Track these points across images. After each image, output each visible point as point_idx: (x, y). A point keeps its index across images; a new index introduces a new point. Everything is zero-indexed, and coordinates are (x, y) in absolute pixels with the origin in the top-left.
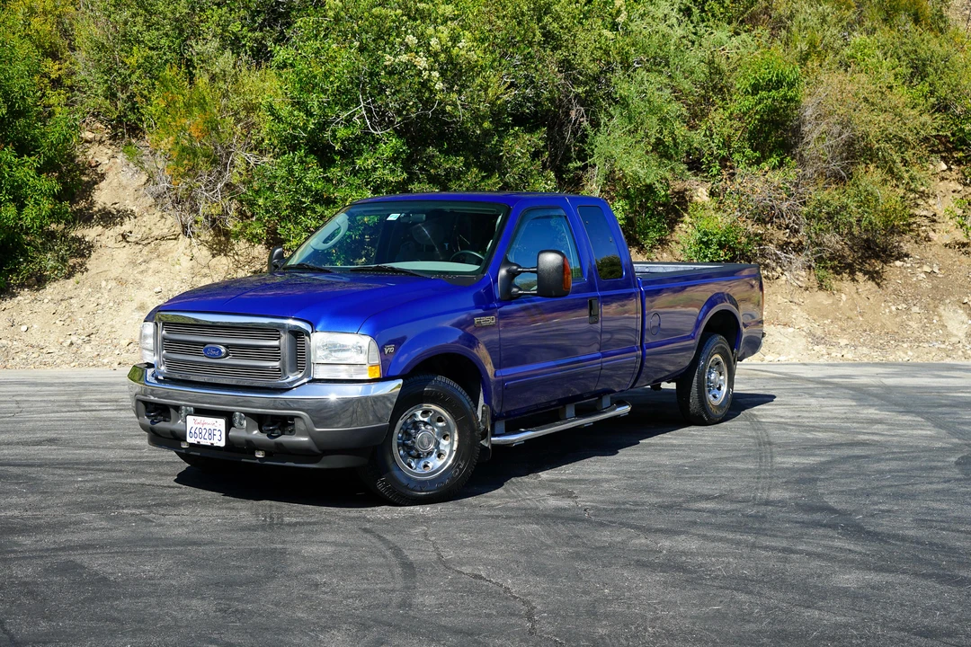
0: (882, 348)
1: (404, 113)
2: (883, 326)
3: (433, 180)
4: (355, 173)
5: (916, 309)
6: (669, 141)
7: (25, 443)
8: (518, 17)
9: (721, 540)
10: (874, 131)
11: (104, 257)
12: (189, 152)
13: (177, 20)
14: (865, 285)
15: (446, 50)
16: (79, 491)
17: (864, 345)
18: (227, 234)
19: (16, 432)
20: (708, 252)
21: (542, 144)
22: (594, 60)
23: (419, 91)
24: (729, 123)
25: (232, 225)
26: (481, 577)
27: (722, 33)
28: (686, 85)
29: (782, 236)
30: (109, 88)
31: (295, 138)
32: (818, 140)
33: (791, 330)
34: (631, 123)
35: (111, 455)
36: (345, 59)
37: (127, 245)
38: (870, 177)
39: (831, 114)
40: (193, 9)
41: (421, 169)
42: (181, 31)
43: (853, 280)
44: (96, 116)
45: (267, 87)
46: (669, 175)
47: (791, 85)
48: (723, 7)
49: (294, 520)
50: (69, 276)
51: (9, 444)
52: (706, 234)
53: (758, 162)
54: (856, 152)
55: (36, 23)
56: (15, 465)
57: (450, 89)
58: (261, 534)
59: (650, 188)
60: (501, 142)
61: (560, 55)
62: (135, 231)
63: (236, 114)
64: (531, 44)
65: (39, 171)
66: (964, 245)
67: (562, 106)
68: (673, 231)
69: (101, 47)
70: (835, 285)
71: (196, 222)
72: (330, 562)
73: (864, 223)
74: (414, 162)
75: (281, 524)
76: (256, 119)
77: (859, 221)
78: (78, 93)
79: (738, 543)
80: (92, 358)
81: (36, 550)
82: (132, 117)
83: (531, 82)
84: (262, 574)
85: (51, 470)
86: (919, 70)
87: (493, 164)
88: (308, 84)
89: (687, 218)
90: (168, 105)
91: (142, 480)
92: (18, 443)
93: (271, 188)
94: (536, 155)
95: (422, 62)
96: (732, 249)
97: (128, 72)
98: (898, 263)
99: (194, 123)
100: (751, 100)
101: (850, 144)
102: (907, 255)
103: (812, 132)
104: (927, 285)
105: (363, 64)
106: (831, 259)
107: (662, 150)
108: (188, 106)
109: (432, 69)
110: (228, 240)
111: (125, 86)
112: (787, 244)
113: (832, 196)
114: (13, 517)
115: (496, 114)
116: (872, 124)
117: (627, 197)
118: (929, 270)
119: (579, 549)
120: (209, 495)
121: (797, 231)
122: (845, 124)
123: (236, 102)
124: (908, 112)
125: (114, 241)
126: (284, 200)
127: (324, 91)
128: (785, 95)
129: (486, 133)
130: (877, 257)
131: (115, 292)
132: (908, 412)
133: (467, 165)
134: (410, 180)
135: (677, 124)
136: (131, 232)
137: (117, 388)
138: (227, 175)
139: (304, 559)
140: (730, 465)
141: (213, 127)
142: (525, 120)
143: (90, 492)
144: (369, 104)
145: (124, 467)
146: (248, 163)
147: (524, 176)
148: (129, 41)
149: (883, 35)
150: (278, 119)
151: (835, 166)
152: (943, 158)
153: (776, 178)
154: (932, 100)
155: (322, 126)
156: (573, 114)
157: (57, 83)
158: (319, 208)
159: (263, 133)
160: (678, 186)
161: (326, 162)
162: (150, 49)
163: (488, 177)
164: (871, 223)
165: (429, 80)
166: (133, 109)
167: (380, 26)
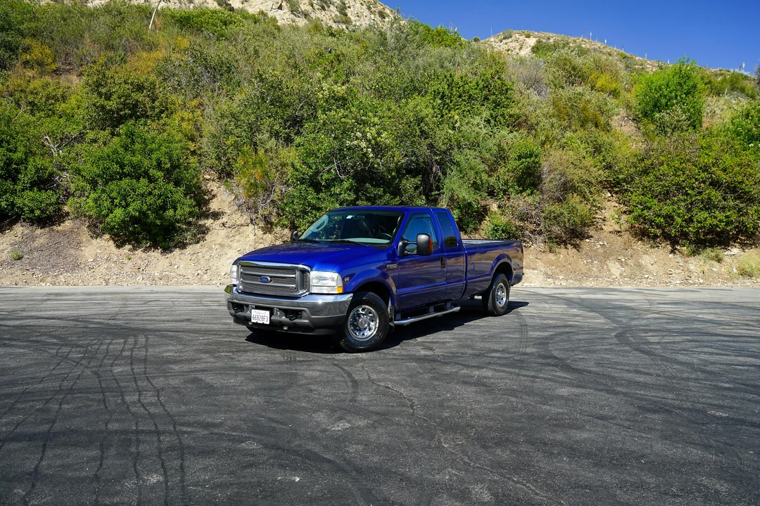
0: (580, 280)
1: (355, 168)
2: (580, 270)
3: (368, 199)
4: (331, 195)
5: (596, 262)
6: (479, 182)
7: (177, 321)
8: (409, 124)
9: (503, 371)
10: (576, 178)
11: (214, 234)
12: (254, 185)
13: (250, 124)
14: (572, 251)
15: (375, 139)
16: (200, 344)
17: (571, 279)
18: (271, 224)
19: (172, 315)
20: (497, 234)
21: (419, 183)
22: (444, 144)
23: (362, 158)
24: (507, 174)
25: (274, 219)
26: (389, 388)
27: (505, 132)
28: (488, 156)
29: (532, 227)
30: (218, 155)
31: (304, 179)
32: (550, 182)
33: (536, 271)
34: (461, 173)
35: (216, 327)
36: (326, 143)
37: (225, 229)
38: (574, 199)
39: (556, 170)
40: (257, 119)
41: (363, 194)
42: (252, 129)
43: (566, 248)
44: (211, 168)
45: (290, 155)
46: (479, 198)
47: (536, 156)
48: (505, 119)
49: (301, 359)
50: (198, 242)
51: (168, 321)
52: (496, 226)
53: (521, 192)
54: (568, 187)
55: (184, 125)
56: (171, 331)
57: (376, 157)
58: (285, 365)
59: (470, 204)
60: (400, 181)
61: (428, 141)
62: (229, 222)
63: (277, 167)
64: (415, 136)
65: (186, 195)
66: (619, 232)
67: (429, 165)
68: (481, 224)
69: (214, 136)
70: (557, 250)
71: (257, 218)
72: (318, 380)
73: (571, 221)
74: (360, 191)
75: (295, 361)
76: (286, 170)
77: (569, 220)
78: (203, 158)
79: (511, 373)
80: (208, 281)
81: (180, 372)
82: (228, 168)
83: (414, 154)
84: (286, 384)
85: (187, 334)
86: (597, 149)
87: (396, 192)
88: (311, 154)
89: (487, 218)
90: (245, 163)
91: (230, 339)
92: (172, 321)
93: (292, 202)
94: (416, 188)
95: (363, 144)
96: (509, 233)
97: (226, 148)
98: (587, 240)
99: (257, 172)
100: (518, 163)
101: (565, 184)
102: (592, 237)
103: (547, 178)
104: (601, 251)
105: (336, 144)
106: (556, 238)
107: (476, 187)
108: (254, 164)
109: (368, 148)
110: (271, 226)
111: (225, 154)
112: (535, 231)
113: (556, 208)
114: (169, 356)
115: (398, 170)
116: (575, 175)
117: (459, 208)
118: (602, 243)
119: (436, 375)
120: (261, 346)
121: (539, 225)
122: (563, 175)
123: (277, 162)
124: (592, 169)
125: (219, 226)
126: (298, 208)
127: (318, 157)
128: (534, 161)
129: (393, 178)
130: (577, 237)
131: (219, 250)
132: (592, 311)
133: (385, 192)
134: (357, 199)
135: (483, 174)
136: (226, 222)
137: (219, 295)
138: (272, 196)
139: (306, 378)
140: (507, 335)
141: (266, 174)
142: (412, 172)
143: (206, 344)
144: (338, 163)
145: (222, 333)
146: (282, 191)
147: (411, 198)
148: (227, 133)
149: (581, 133)
150: (297, 170)
151: (557, 194)
152: (609, 191)
153: (530, 200)
154: (604, 163)
155: (317, 173)
156: (434, 169)
157: (194, 153)
158: (314, 212)
159: (289, 177)
160: (483, 203)
161: (318, 190)
162: (237, 137)
163: (394, 198)
164: (574, 221)
165: (366, 153)
166: (229, 165)
167: (344, 127)
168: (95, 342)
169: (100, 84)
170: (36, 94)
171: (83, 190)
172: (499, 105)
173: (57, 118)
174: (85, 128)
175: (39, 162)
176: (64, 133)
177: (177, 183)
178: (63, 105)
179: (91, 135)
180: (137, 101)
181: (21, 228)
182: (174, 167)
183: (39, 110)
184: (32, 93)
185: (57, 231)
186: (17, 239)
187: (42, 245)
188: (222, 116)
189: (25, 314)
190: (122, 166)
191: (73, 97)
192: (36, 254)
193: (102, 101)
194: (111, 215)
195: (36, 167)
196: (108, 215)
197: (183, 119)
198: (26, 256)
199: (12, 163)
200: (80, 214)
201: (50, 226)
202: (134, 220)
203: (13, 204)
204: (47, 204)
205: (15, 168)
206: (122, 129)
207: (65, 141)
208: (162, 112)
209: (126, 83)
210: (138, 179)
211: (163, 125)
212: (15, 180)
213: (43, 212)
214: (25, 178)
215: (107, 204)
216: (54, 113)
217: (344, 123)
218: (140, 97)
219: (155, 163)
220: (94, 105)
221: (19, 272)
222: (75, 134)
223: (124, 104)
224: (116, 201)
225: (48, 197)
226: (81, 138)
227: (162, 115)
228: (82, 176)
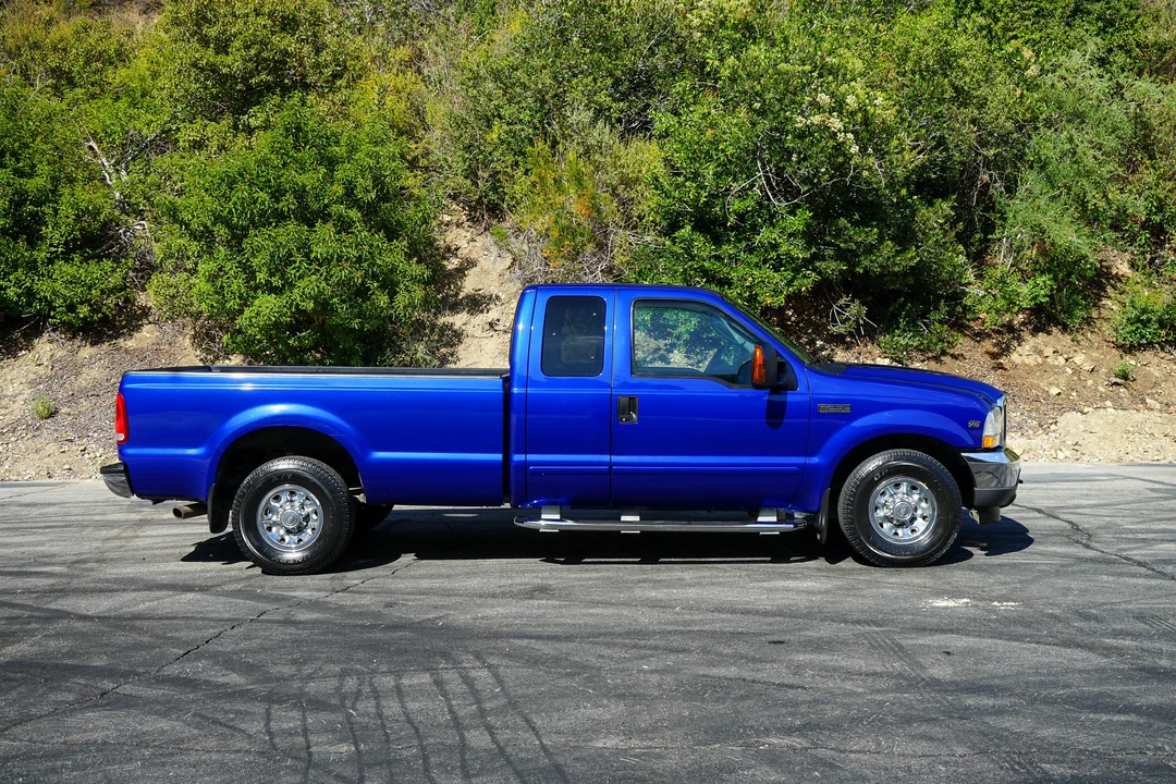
1: (815, 181)
3: (841, 255)
4: (750, 250)
6: (1100, 205)
8: (926, 73)
11: (473, 348)
12: (568, 231)
13: (540, 91)
15: (862, 109)
16: (666, 693)
20: (1147, 332)
21: (953, 214)
23: (832, 156)
24: (1162, 184)
27: (1144, 85)
28: (1113, 143)
30: (470, 167)
31: (679, 213)
36: (734, 127)
37: (495, 334)
41: (830, 244)
42: (543, 103)
44: (454, 197)
45: (646, 157)
48: (1130, 57)
52: (1144, 311)
55: (389, 100)
57: (863, 150)
61: (972, 112)
62: (503, 319)
63: (614, 189)
64: (941, 101)
65: (409, 257)
67: (970, 170)
68: (1098, 307)
69: (460, 123)
74: (821, 236)
76: (635, 195)
78: (434, 173)
82: (494, 197)
83: (941, 142)
87: (906, 236)
89: (1112, 293)
95: (836, 123)
96: (1174, 329)
97: (489, 150)
99: (575, 205)
107: (1089, 217)
109: (847, 131)
111: (486, 164)
117: (1049, 271)
123: (612, 177)
125: (480, 331)
127: (713, 161)
129: (902, 202)
133: (881, 239)
136: (498, 320)
138: (610, 256)
141: (596, 203)
143: (684, 695)
144: (767, 172)
145: (682, 642)
146: (629, 243)
148: (487, 116)
150: (665, 192)
156: (982, 179)
157: (413, 164)
159: (645, 209)
161: (717, 241)
162: (509, 124)
163: (903, 251)
165: (843, 143)
166: (495, 189)
167: (787, 83)
168: (351, 683)
169: (204, 18)
170: (65, 50)
171: (182, 255)
172: (1113, 25)
173: (109, 101)
174: (174, 117)
175: (84, 195)
176: (127, 132)
177: (392, 234)
178: (123, 72)
179: (187, 134)
180: (286, 53)
181: (48, 347)
182: (384, 197)
183: (72, 84)
184: (55, 49)
185: (127, 351)
186: (41, 371)
187: (96, 384)
188: (476, 79)
189: (112, 572)
190: (277, 194)
191: (141, 53)
192: (85, 404)
193: (209, 55)
194: (247, 312)
195: (75, 206)
196: (241, 312)
197: (384, 90)
198: (64, 410)
199: (26, 200)
200: (177, 310)
201: (111, 337)
202: (301, 320)
203: (30, 294)
204: (103, 292)
205: (31, 214)
206: (255, 117)
207: (134, 150)
208: (336, 76)
209: (257, 13)
210: (311, 225)
211: (343, 104)
212: (34, 240)
213: (95, 308)
214: (54, 235)
215: (238, 284)
216: (102, 91)
217: (787, 73)
218: (287, 42)
219: (339, 190)
220: (195, 65)
221: (52, 448)
222: (150, 134)
223: (258, 59)
224: (261, 277)
225: (104, 273)
226: (166, 140)
227: (338, 83)
228: (182, 223)
